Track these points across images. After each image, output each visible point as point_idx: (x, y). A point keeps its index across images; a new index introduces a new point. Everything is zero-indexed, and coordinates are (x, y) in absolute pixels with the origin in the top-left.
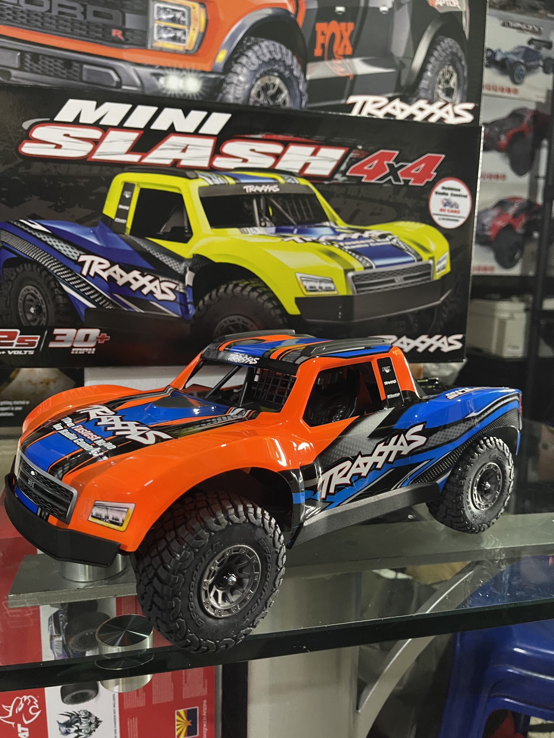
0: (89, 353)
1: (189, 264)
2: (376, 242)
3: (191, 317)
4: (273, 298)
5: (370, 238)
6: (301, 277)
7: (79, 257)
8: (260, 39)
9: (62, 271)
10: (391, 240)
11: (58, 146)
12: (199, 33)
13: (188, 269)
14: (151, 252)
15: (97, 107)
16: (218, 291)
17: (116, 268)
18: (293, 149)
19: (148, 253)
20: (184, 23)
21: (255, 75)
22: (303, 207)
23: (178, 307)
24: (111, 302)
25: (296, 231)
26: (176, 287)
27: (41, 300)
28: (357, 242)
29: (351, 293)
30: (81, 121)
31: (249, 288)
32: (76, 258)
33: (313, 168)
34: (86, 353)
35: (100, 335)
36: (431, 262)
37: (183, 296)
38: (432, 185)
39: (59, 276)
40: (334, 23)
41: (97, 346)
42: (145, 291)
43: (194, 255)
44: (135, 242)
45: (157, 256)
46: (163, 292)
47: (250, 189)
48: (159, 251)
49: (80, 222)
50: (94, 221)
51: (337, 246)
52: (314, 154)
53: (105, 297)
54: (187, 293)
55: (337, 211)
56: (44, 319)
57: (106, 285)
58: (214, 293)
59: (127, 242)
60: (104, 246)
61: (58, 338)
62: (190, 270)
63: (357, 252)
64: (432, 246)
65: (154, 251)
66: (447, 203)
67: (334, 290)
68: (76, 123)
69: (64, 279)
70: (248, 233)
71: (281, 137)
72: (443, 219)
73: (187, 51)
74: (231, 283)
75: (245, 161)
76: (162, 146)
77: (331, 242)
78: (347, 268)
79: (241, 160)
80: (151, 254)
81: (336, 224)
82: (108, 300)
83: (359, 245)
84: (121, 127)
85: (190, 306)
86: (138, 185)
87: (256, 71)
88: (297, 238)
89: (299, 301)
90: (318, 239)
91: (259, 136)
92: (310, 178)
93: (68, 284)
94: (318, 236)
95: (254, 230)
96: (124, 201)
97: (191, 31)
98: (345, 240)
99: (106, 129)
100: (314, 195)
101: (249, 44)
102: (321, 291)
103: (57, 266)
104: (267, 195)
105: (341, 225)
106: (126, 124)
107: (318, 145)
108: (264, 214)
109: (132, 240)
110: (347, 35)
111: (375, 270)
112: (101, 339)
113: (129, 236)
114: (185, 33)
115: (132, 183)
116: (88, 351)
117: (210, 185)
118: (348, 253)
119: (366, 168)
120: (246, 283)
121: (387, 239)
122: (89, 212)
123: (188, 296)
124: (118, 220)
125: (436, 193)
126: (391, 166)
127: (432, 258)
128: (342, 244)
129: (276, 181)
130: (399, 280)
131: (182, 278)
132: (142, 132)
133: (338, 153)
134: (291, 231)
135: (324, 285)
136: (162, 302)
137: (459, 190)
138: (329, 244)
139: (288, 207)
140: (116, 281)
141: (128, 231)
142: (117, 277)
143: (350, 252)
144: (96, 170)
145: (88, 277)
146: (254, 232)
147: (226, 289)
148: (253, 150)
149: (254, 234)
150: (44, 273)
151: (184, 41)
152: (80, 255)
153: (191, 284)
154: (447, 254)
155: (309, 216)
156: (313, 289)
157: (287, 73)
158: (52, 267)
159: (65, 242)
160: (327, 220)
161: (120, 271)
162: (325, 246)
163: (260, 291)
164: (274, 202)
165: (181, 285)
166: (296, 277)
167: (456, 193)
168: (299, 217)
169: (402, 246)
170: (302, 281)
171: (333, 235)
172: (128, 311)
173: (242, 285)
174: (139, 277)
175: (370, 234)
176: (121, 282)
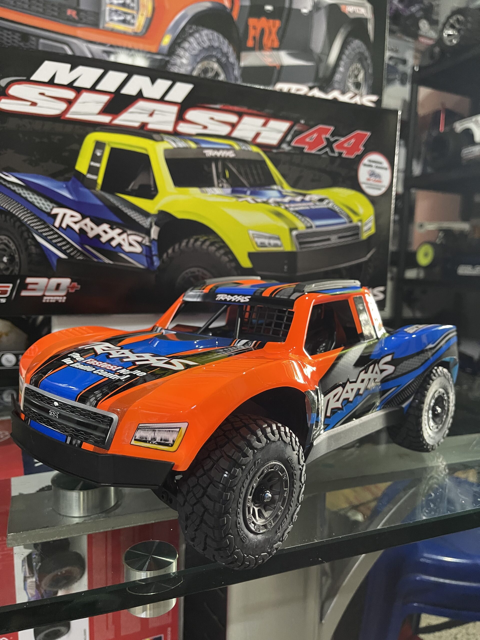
0: (60, 301)
1: (155, 219)
2: (315, 205)
3: (156, 268)
4: (229, 252)
5: (310, 201)
6: (253, 234)
7: (51, 210)
8: (200, 28)
9: (35, 222)
10: (328, 203)
11: (34, 104)
12: (147, 18)
13: (153, 224)
14: (120, 207)
15: (72, 69)
16: (180, 245)
17: (87, 221)
18: (246, 119)
19: (117, 208)
20: (133, 8)
21: (195, 59)
22: (255, 172)
23: (144, 260)
24: (82, 253)
25: (249, 192)
26: (142, 241)
27: (15, 250)
28: (300, 204)
29: (294, 250)
30: (56, 81)
31: (208, 243)
32: (49, 210)
33: (264, 138)
34: (57, 301)
35: (71, 284)
36: (359, 224)
37: (147, 249)
38: (360, 158)
39: (33, 227)
40: (263, 19)
41: (68, 295)
42: (114, 243)
43: (159, 211)
44: (105, 197)
45: (125, 211)
46: (130, 245)
47: (209, 153)
48: (127, 207)
49: (54, 176)
50: (67, 176)
51: (283, 207)
52: (265, 125)
53: (76, 248)
54: (152, 246)
55: (284, 176)
56: (17, 268)
57: (77, 237)
58: (177, 246)
59: (97, 196)
60: (76, 199)
61: (30, 287)
62: (156, 224)
63: (300, 213)
64: (360, 210)
65: (123, 206)
66: (372, 174)
67: (280, 246)
68: (51, 83)
69: (37, 230)
71: (236, 108)
72: (370, 187)
73: (136, 33)
74: (192, 238)
75: (205, 127)
76: (132, 109)
77: (278, 203)
78: (292, 227)
79: (201, 127)
80: (119, 209)
81: (282, 188)
82: (79, 251)
83: (302, 207)
84: (93, 89)
85: (155, 258)
86: (109, 145)
87: (196, 56)
88: (249, 199)
89: (251, 256)
90: (267, 201)
91: (218, 106)
92: (261, 146)
93: (40, 235)
94: (268, 198)
95: (213, 190)
96: (95, 158)
97: (140, 16)
98: (291, 202)
99: (79, 90)
100: (264, 162)
101: (191, 31)
102: (270, 247)
103: (30, 218)
104: (224, 160)
105: (287, 189)
106: (98, 87)
107: (268, 117)
108: (221, 176)
109: (103, 195)
110: (274, 30)
111: (314, 229)
112: (72, 288)
113: (100, 191)
114: (133, 17)
115: (104, 142)
116: (59, 299)
117: (175, 149)
118: (292, 214)
119: (308, 140)
120: (205, 238)
121: (325, 203)
122: (61, 167)
123: (153, 249)
124: (90, 176)
125: (365, 165)
126: (327, 139)
127: (360, 221)
128: (287, 206)
129: (232, 148)
130: (334, 239)
131: (147, 232)
132: (113, 96)
133: (284, 126)
134: (245, 193)
135: (273, 242)
136: (129, 254)
137: (381, 163)
138: (276, 205)
139: (242, 171)
140: (86, 233)
141: (99, 187)
142: (87, 229)
143: (294, 214)
144: (69, 128)
145: (61, 229)
146: (213, 192)
147: (188, 243)
148: (212, 119)
149: (213, 194)
150: (18, 224)
151: (133, 24)
152: (53, 207)
153: (156, 238)
154: (372, 218)
155: (260, 180)
156: (263, 245)
157: (224, 59)
158: (25, 218)
159: (39, 194)
160: (274, 183)
161: (91, 224)
162: (273, 207)
163: (217, 245)
164: (230, 166)
165: (147, 238)
166: (249, 234)
167: (379, 165)
168: (252, 180)
169: (337, 209)
170: (254, 237)
171: (279, 197)
172: (98, 262)
173: (202, 240)
174: (109, 230)
175: (311, 198)
176: (91, 234)
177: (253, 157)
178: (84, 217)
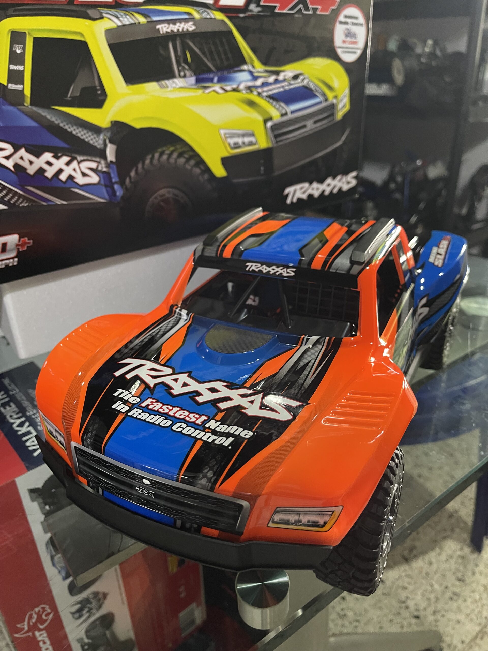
0: (11, 265)
1: (109, 134)
2: (290, 84)
3: (119, 199)
4: (200, 162)
5: (285, 80)
6: (225, 134)
10: (303, 80)
13: (107, 141)
14: (61, 125)
16: (143, 163)
17: (22, 152)
19: (58, 127)
22: (220, 49)
23: (104, 190)
24: (25, 198)
25: (216, 79)
26: (98, 166)
28: (273, 87)
29: (270, 145)
31: (175, 155)
35: (19, 241)
36: (335, 101)
37: (105, 176)
38: (336, 13)
41: (19, 255)
42: (63, 177)
43: (111, 122)
44: (39, 114)
45: (69, 130)
47: (164, 29)
48: (71, 123)
51: (255, 93)
53: (16, 193)
54: (111, 171)
55: (254, 50)
57: (14, 177)
58: (140, 166)
59: (29, 115)
62: (111, 142)
63: (274, 98)
64: (336, 84)
65: (65, 123)
66: (349, 34)
67: (255, 144)
70: (168, 87)
72: (345, 52)
74: (157, 152)
77: (250, 89)
78: (267, 117)
80: (61, 128)
81: (253, 67)
82: (20, 196)
83: (275, 89)
85: (116, 187)
86: (30, 34)
88: (217, 88)
89: (225, 161)
90: (238, 87)
92: (225, 10)
94: (238, 83)
95: (174, 82)
96: (15, 58)
100: (231, 32)
102: (244, 147)
104: (183, 36)
105: (259, 67)
108: (182, 61)
109: (35, 112)
111: (290, 116)
112: (22, 245)
113: (30, 107)
115: (21, 31)
116: (10, 263)
117: (118, 27)
118: (265, 100)
120: (172, 149)
121: (299, 80)
123: (112, 175)
125: (341, 23)
127: (336, 97)
128: (260, 90)
129: (191, 17)
130: (310, 125)
131: (102, 154)
134: (211, 80)
135: (247, 140)
136: (83, 187)
137: (356, 18)
138: (248, 91)
139: (206, 50)
140: (25, 169)
141: (28, 101)
142: (25, 164)
143: (268, 99)
146: (174, 85)
147: (152, 159)
149: (174, 88)
153: (114, 160)
154: (347, 91)
155: (228, 59)
156: (236, 146)
160: (244, 62)
161: (28, 156)
162: (245, 95)
163: (186, 156)
164: (191, 44)
165: (103, 162)
166: (220, 134)
167: (355, 21)
168: (218, 61)
169: (312, 86)
170: (226, 138)
171: (251, 80)
172: (48, 205)
173: (167, 152)
174: (53, 160)
175: (285, 76)
176: (31, 170)
177: (217, 28)
178: (16, 149)
